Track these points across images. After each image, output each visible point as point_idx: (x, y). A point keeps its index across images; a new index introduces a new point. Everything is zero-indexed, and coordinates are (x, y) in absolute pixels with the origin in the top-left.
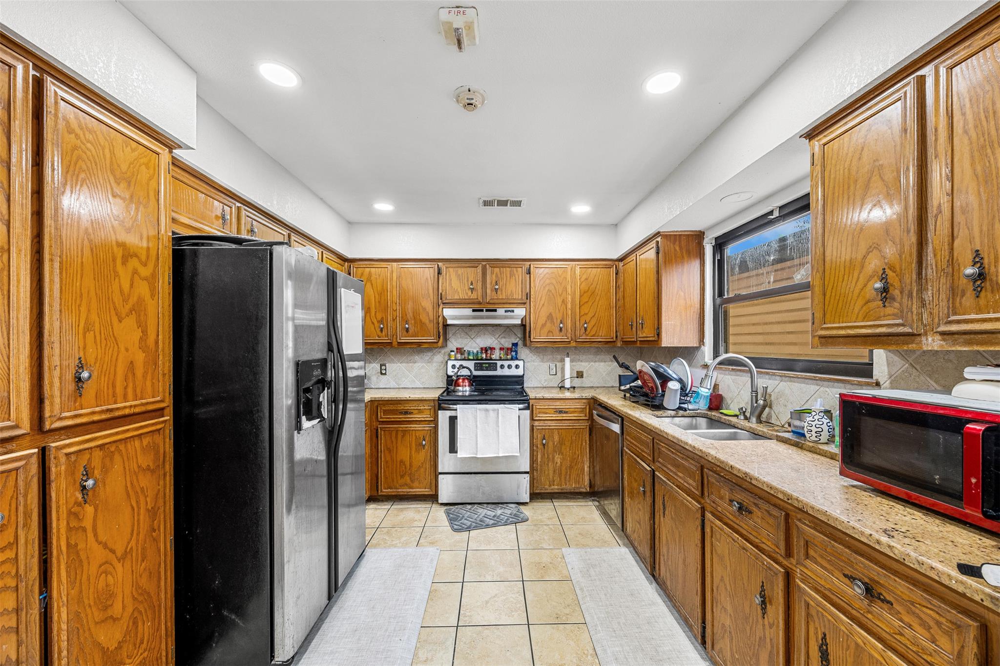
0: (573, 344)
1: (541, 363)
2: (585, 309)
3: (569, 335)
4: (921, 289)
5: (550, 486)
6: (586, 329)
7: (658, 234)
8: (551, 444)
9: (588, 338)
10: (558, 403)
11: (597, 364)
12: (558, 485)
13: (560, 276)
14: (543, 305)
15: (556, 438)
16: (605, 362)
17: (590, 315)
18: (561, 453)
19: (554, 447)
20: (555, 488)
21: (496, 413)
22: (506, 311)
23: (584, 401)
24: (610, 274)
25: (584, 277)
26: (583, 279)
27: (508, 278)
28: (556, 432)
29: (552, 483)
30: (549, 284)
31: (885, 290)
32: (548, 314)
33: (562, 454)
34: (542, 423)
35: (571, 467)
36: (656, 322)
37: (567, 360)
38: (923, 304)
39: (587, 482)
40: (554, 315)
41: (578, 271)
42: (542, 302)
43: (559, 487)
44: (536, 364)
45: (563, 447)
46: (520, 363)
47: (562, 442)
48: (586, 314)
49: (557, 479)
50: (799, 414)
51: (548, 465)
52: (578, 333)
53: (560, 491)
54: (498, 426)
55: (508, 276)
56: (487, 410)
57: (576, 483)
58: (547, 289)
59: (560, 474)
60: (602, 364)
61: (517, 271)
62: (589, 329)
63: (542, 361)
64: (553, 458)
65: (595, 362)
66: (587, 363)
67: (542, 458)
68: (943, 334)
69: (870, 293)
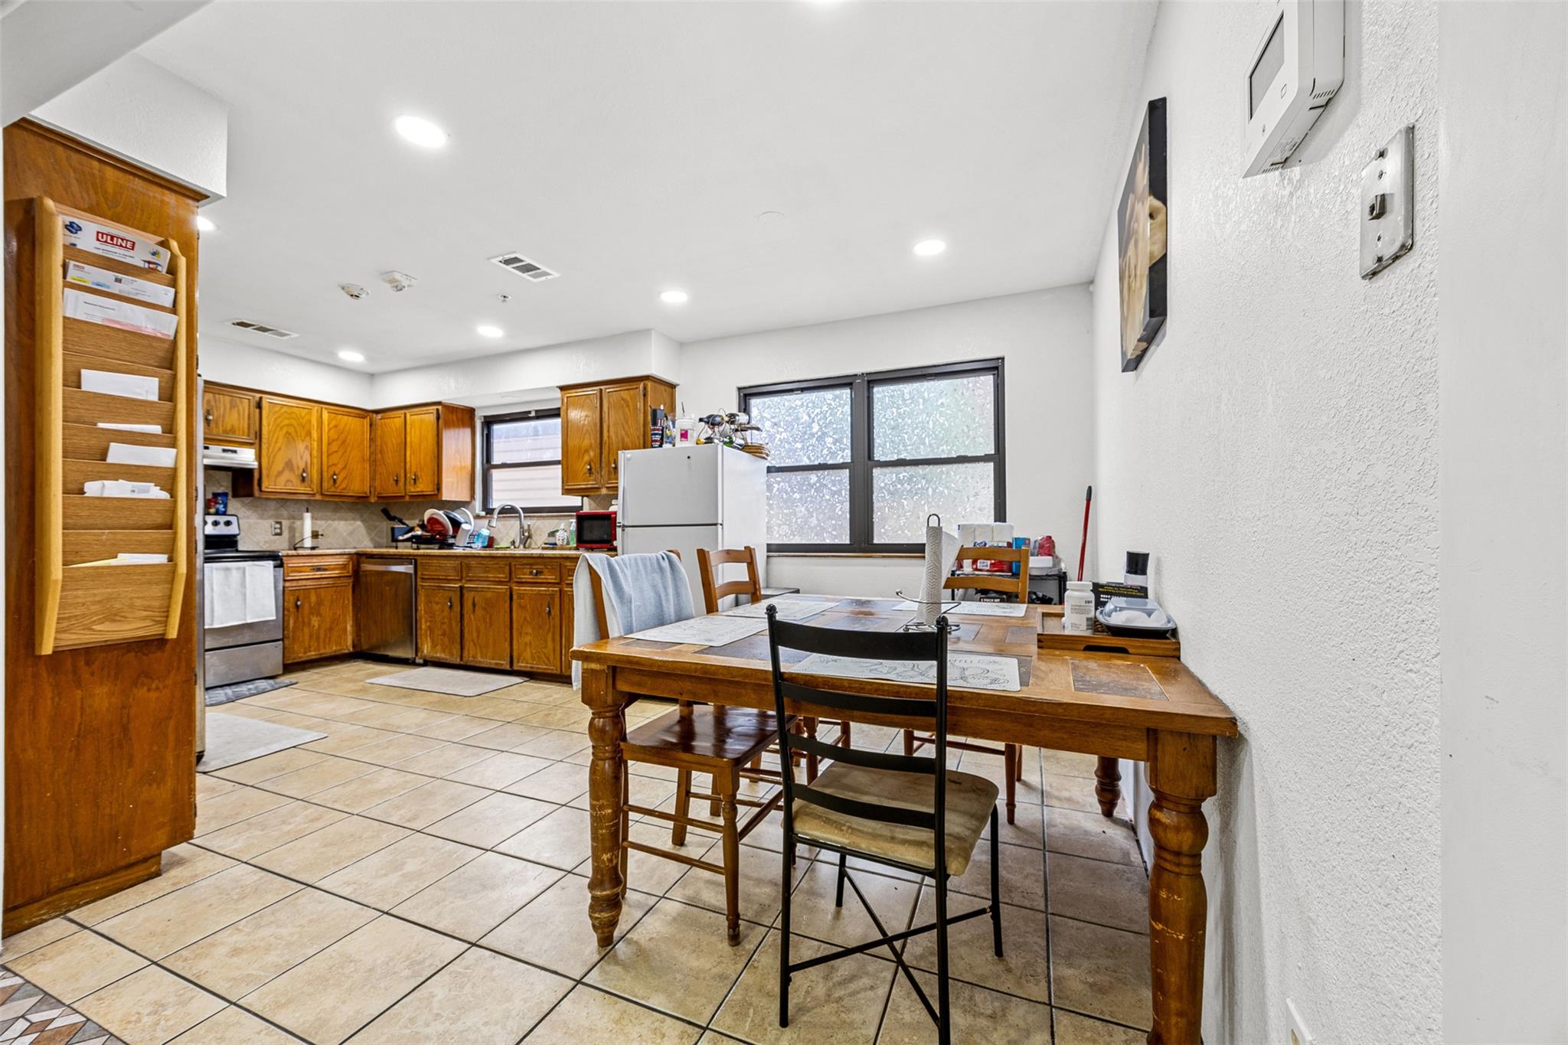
0: (318, 497)
1: (260, 521)
2: (334, 459)
3: (315, 487)
4: (601, 471)
5: (305, 653)
6: (335, 481)
7: (439, 403)
8: (307, 606)
9: (338, 491)
10: (315, 560)
11: (336, 522)
12: (315, 651)
13: (302, 418)
14: (280, 449)
15: (313, 599)
16: (346, 520)
17: (340, 466)
18: (319, 614)
19: (311, 608)
20: (313, 654)
21: (241, 572)
22: (224, 451)
23: (346, 557)
24: (363, 425)
25: (333, 423)
26: (331, 426)
27: (228, 410)
28: (313, 593)
29: (307, 650)
30: (288, 425)
31: (590, 469)
32: (286, 460)
33: (321, 615)
34: (294, 584)
35: (331, 629)
36: (436, 479)
37: (308, 516)
38: (601, 476)
39: (350, 642)
40: (294, 462)
41: (325, 415)
42: (278, 445)
43: (317, 653)
44: (252, 521)
45: (322, 608)
46: (233, 519)
47: (320, 603)
48: (334, 465)
49: (314, 644)
50: (552, 534)
51: (303, 630)
52: (325, 485)
53: (318, 657)
54: (245, 587)
55: (228, 406)
56: (228, 569)
57: (336, 645)
58: (285, 430)
59: (318, 638)
60: (342, 523)
61: (241, 402)
62: (338, 482)
63: (261, 517)
64: (310, 620)
65: (334, 520)
66: (323, 522)
67: (295, 623)
68: (607, 488)
69: (585, 470)
